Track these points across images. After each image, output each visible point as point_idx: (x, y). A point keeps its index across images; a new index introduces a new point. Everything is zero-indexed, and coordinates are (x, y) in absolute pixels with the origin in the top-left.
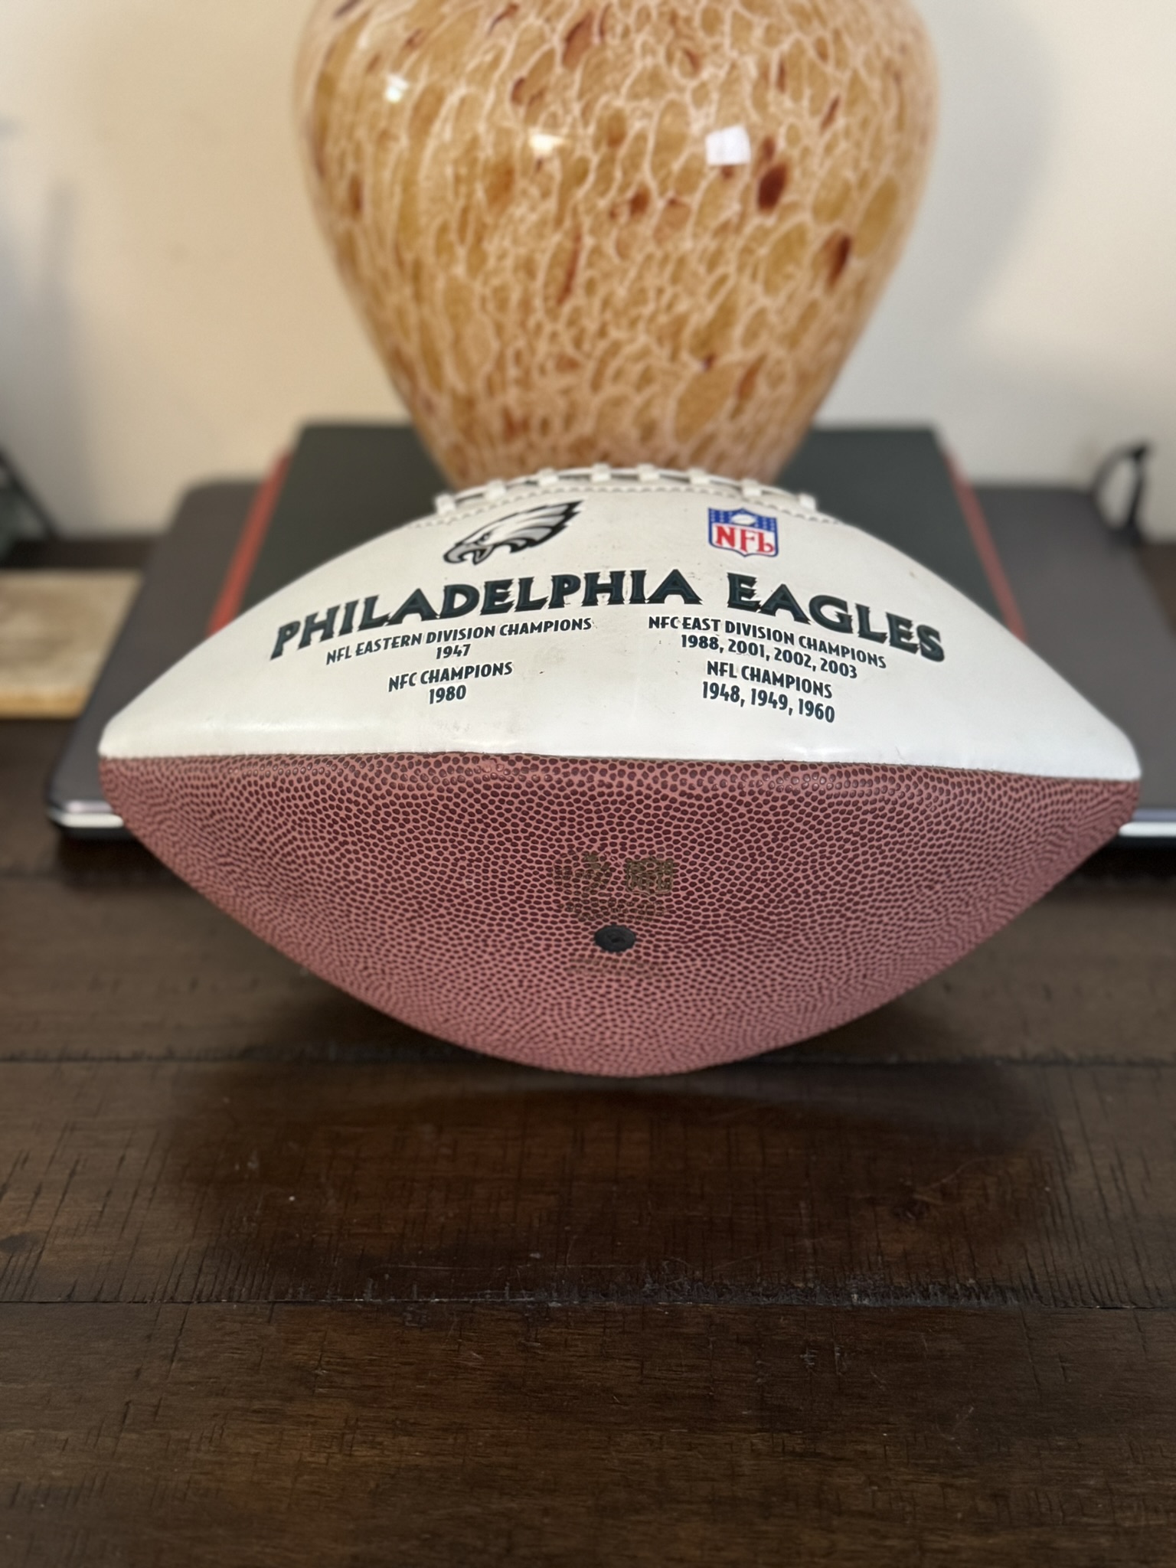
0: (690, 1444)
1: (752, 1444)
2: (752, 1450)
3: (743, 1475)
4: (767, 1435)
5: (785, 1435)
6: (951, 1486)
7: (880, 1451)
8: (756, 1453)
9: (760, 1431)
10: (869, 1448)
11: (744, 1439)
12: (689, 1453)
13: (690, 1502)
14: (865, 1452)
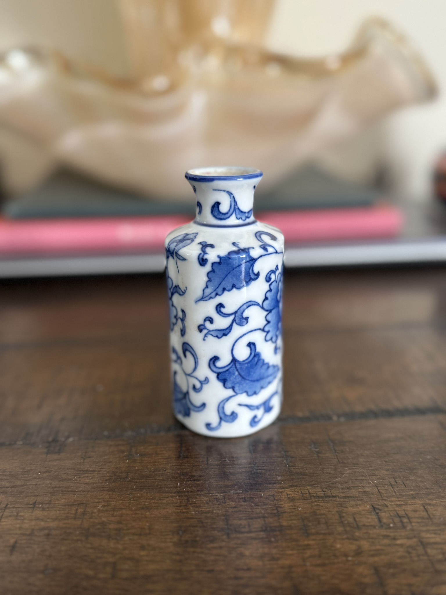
0: (245, 498)
1: (288, 495)
2: (289, 498)
3: (285, 512)
4: (296, 489)
5: (308, 487)
6: (430, 505)
7: (375, 490)
8: (292, 499)
9: (291, 486)
10: (368, 490)
11: (282, 492)
12: (245, 503)
13: (250, 532)
14: (365, 492)
